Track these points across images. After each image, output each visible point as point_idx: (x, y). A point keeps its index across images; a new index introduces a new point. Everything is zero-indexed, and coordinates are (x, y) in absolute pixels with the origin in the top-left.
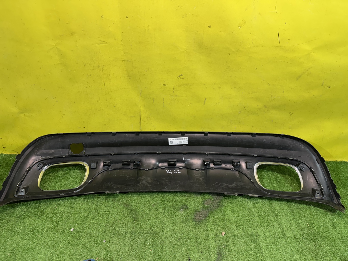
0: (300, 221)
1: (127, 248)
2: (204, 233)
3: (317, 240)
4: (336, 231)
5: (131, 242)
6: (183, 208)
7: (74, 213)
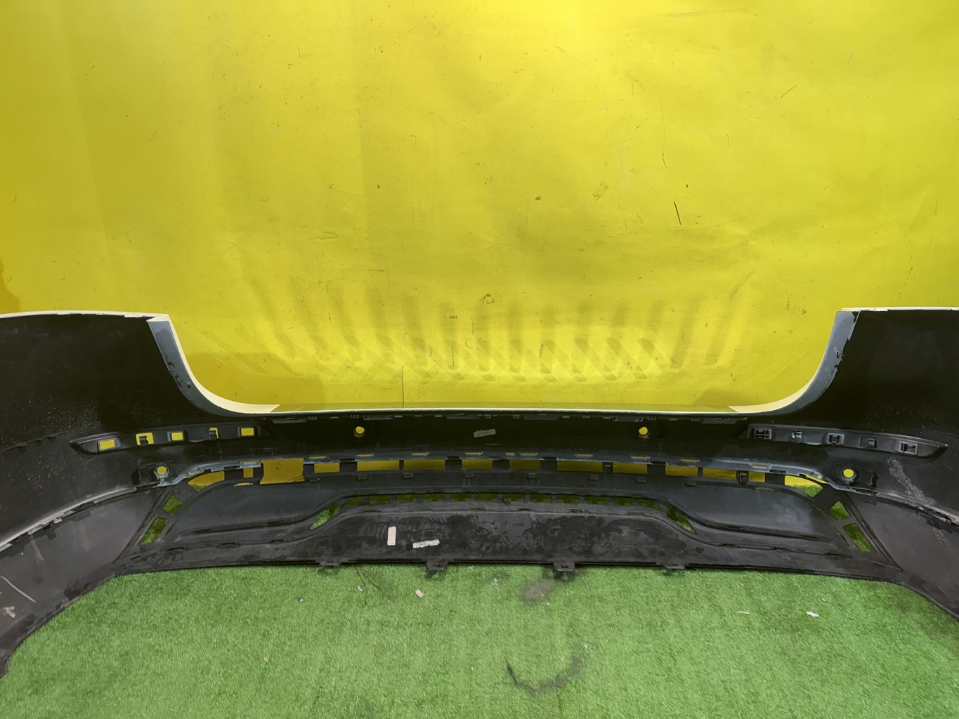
0: (763, 598)
1: (372, 650)
2: (543, 621)
3: (800, 633)
4: (843, 614)
5: (382, 639)
6: (497, 578)
7: (255, 591)
